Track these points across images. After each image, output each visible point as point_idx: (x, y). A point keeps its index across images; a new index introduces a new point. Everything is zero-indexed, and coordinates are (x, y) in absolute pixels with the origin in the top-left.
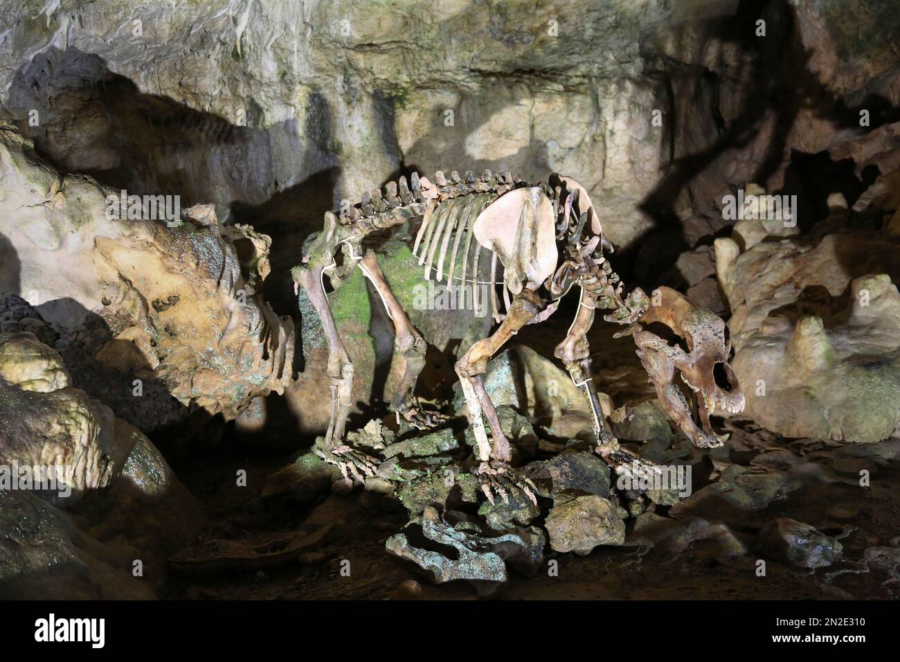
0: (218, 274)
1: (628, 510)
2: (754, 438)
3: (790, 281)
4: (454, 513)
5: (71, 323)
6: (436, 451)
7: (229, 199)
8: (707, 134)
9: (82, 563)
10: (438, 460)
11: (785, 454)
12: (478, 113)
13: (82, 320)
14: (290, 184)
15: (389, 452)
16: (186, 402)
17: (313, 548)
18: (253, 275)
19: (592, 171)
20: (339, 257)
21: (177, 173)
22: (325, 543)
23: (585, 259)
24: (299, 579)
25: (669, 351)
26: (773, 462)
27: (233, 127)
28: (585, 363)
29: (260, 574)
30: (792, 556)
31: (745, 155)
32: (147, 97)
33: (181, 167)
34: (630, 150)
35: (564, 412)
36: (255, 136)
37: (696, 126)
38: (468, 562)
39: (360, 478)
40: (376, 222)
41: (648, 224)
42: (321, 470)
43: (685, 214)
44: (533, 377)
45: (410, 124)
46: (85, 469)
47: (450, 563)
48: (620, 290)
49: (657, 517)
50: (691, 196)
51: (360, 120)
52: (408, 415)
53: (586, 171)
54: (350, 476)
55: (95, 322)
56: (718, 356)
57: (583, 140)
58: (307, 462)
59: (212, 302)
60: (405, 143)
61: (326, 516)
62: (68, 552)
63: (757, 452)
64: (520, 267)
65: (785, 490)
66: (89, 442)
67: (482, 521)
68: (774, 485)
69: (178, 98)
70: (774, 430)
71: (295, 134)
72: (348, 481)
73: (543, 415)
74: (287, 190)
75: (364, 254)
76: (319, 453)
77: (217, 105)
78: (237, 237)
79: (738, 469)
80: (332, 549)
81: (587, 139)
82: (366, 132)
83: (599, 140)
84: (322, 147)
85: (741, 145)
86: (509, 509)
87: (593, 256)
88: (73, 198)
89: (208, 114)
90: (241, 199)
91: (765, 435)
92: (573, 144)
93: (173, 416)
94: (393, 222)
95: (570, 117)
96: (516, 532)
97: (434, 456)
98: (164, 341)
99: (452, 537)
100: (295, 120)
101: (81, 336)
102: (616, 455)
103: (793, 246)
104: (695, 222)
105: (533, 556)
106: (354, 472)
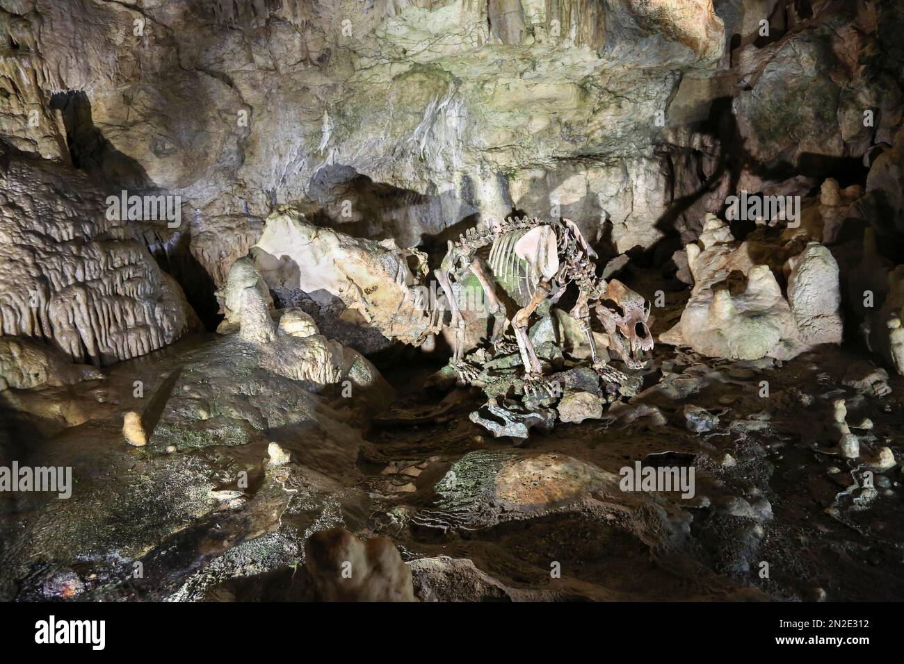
0: (394, 275)
1: (607, 399)
2: (689, 358)
3: (724, 267)
4: (509, 400)
5: (326, 301)
6: (509, 366)
7: (421, 233)
8: (694, 185)
9: (317, 420)
10: (508, 371)
11: (703, 367)
12: (556, 180)
13: (330, 300)
14: (453, 223)
15: (486, 366)
16: (390, 339)
17: (441, 416)
18: (419, 273)
19: (626, 208)
20: (458, 264)
21: (393, 221)
22: (448, 413)
23: (576, 264)
24: (434, 431)
25: (612, 316)
26: (696, 372)
27: (421, 196)
28: (587, 319)
29: (416, 427)
30: (689, 426)
31: (715, 196)
32: (376, 185)
33: (394, 218)
34: (646, 195)
35: (581, 344)
36: (433, 200)
37: (688, 181)
38: (509, 427)
39: (469, 379)
40: (473, 245)
41: (660, 235)
42: (452, 374)
43: (682, 229)
44: (564, 326)
45: (518, 188)
46: (325, 374)
47: (501, 427)
48: (594, 281)
49: (621, 404)
50: (685, 219)
51: (490, 188)
52: (499, 346)
53: (622, 207)
54: (465, 378)
55: (337, 301)
56: (639, 319)
57: (619, 191)
58: (446, 371)
59: (393, 289)
60: (516, 198)
61: (452, 399)
62: (309, 415)
63: (690, 365)
64: (539, 269)
65: (699, 387)
66: (326, 361)
67: (523, 405)
68: (693, 384)
69: (392, 184)
70: (701, 353)
71: (455, 197)
72: (464, 381)
73: (568, 346)
74: (452, 226)
75: (472, 262)
76: (451, 366)
77: (413, 185)
78: (409, 255)
79: (675, 376)
80: (451, 416)
81: (621, 191)
82: (493, 193)
83: (629, 191)
84: (470, 203)
85: (713, 190)
86: (538, 399)
87: (580, 262)
88: (322, 240)
89: (408, 190)
90: (426, 232)
91: (696, 356)
92: (613, 193)
93: (386, 345)
94: (481, 245)
95: (610, 179)
96: (540, 412)
97: (508, 368)
98: (372, 309)
99: (503, 414)
100: (454, 190)
101: (331, 307)
102: (603, 369)
103: (727, 248)
104: (687, 233)
105: (548, 424)
106: (467, 376)
